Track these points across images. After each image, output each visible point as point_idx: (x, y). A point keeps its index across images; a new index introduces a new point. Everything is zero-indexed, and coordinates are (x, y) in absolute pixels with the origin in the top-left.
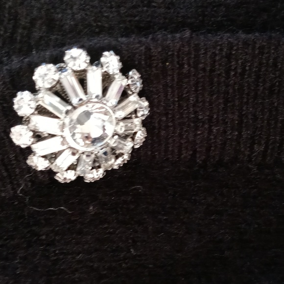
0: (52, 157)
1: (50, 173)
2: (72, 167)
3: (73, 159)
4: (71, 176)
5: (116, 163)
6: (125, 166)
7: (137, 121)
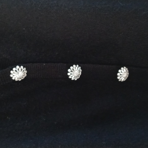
0: (15, 78)
1: (15, 80)
2: (17, 79)
3: (17, 78)
4: (17, 80)
5: (23, 78)
6: (24, 79)
7: (25, 74)
